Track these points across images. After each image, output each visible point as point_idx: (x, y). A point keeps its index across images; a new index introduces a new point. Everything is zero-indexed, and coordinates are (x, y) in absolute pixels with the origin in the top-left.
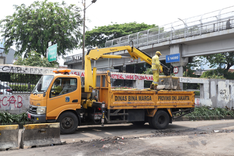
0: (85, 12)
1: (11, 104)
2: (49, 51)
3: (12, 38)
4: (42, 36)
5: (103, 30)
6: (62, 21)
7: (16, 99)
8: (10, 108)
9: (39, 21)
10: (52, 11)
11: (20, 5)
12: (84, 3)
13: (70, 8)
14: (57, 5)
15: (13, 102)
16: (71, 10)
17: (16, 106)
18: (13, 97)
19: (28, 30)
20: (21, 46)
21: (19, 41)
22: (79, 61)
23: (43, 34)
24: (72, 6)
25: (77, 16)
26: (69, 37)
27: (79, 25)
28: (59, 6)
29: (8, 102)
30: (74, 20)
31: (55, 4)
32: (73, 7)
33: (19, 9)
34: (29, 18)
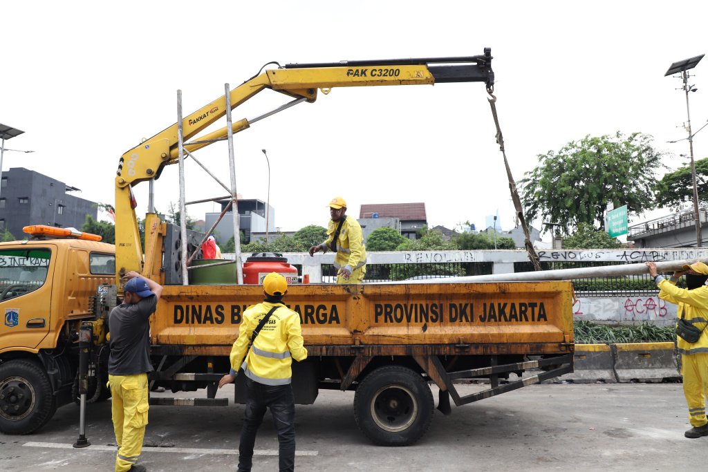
0: (691, 142)
1: (649, 311)
2: (609, 219)
3: (535, 206)
4: (586, 196)
5: (702, 167)
6: (619, 165)
7: (656, 303)
8: (649, 317)
9: (579, 173)
10: (599, 151)
11: (545, 153)
12: (687, 125)
13: (631, 139)
14: (606, 139)
15: (652, 307)
16: (632, 143)
17: (658, 313)
18: (651, 299)
19: (564, 189)
20: (549, 217)
21: (546, 210)
22: (660, 231)
23: (588, 193)
24: (635, 135)
25: (646, 150)
26: (634, 190)
27: (652, 166)
28: (610, 141)
29: (645, 308)
30: (641, 160)
31: (603, 138)
32: (636, 137)
33: (544, 159)
34: (562, 170)
